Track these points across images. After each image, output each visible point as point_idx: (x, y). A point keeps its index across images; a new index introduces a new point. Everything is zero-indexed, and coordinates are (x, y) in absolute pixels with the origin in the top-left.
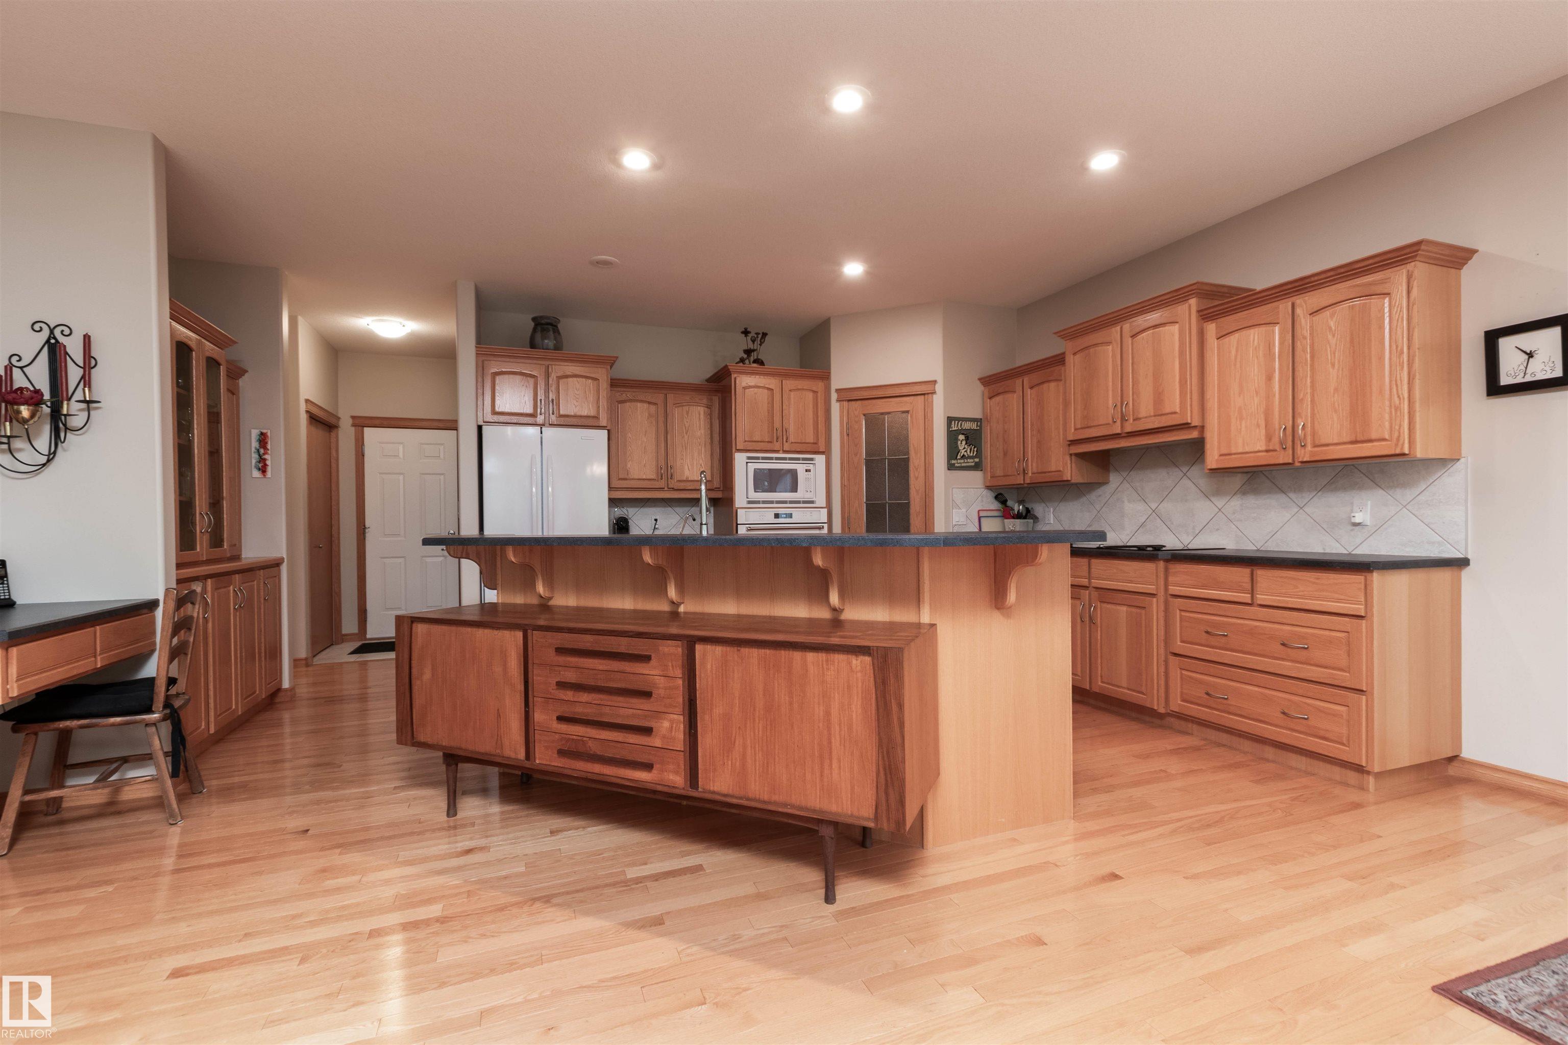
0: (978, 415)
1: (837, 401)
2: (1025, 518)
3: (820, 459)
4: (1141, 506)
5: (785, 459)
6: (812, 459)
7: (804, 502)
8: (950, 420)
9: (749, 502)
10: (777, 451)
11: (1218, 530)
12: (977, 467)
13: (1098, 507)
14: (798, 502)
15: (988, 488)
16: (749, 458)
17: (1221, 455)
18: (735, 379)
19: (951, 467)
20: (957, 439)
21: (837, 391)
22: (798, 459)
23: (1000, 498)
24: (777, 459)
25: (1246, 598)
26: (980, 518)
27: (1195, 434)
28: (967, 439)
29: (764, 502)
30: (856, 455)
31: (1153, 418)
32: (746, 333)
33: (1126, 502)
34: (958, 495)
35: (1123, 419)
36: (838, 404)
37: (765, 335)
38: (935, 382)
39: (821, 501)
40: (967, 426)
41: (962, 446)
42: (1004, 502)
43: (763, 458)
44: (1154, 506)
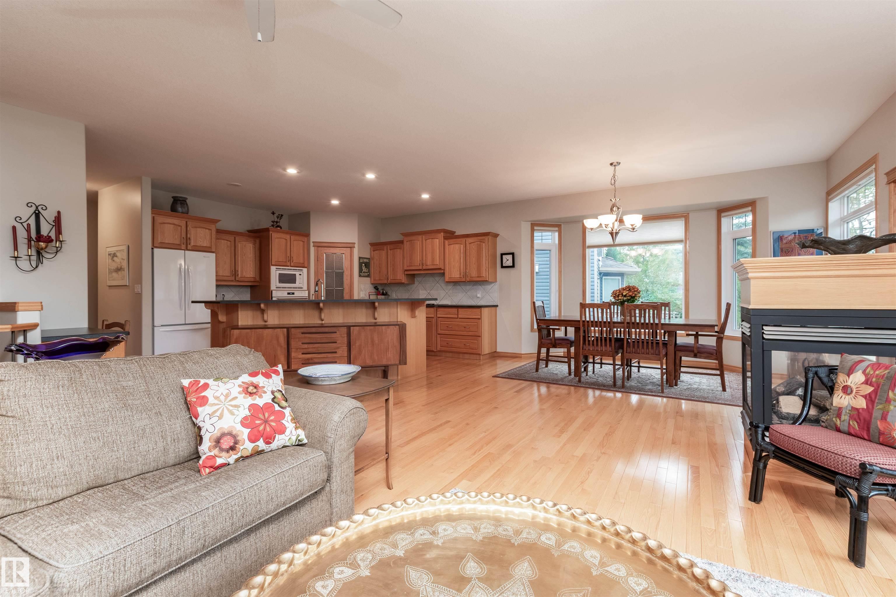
0: (368, 257)
1: (313, 246)
2: (385, 295)
3: (305, 270)
4: (425, 292)
5: (291, 269)
6: (302, 270)
7: (299, 288)
8: (360, 258)
9: (277, 288)
10: (288, 266)
12: (368, 276)
13: (411, 292)
14: (296, 288)
15: (372, 284)
16: (277, 268)
17: (449, 277)
18: (271, 234)
19: (360, 276)
20: (362, 266)
21: (313, 242)
22: (296, 270)
23: (376, 288)
24: (288, 269)
25: (456, 316)
26: (369, 295)
27: (442, 271)
28: (365, 265)
29: (283, 288)
30: (321, 269)
31: (431, 266)
32: (273, 213)
33: (420, 291)
34: (362, 286)
35: (423, 265)
36: (313, 248)
37: (282, 215)
38: (355, 243)
39: (305, 287)
40: (365, 260)
41: (364, 268)
42: (377, 289)
43: (283, 269)
44: (428, 292)
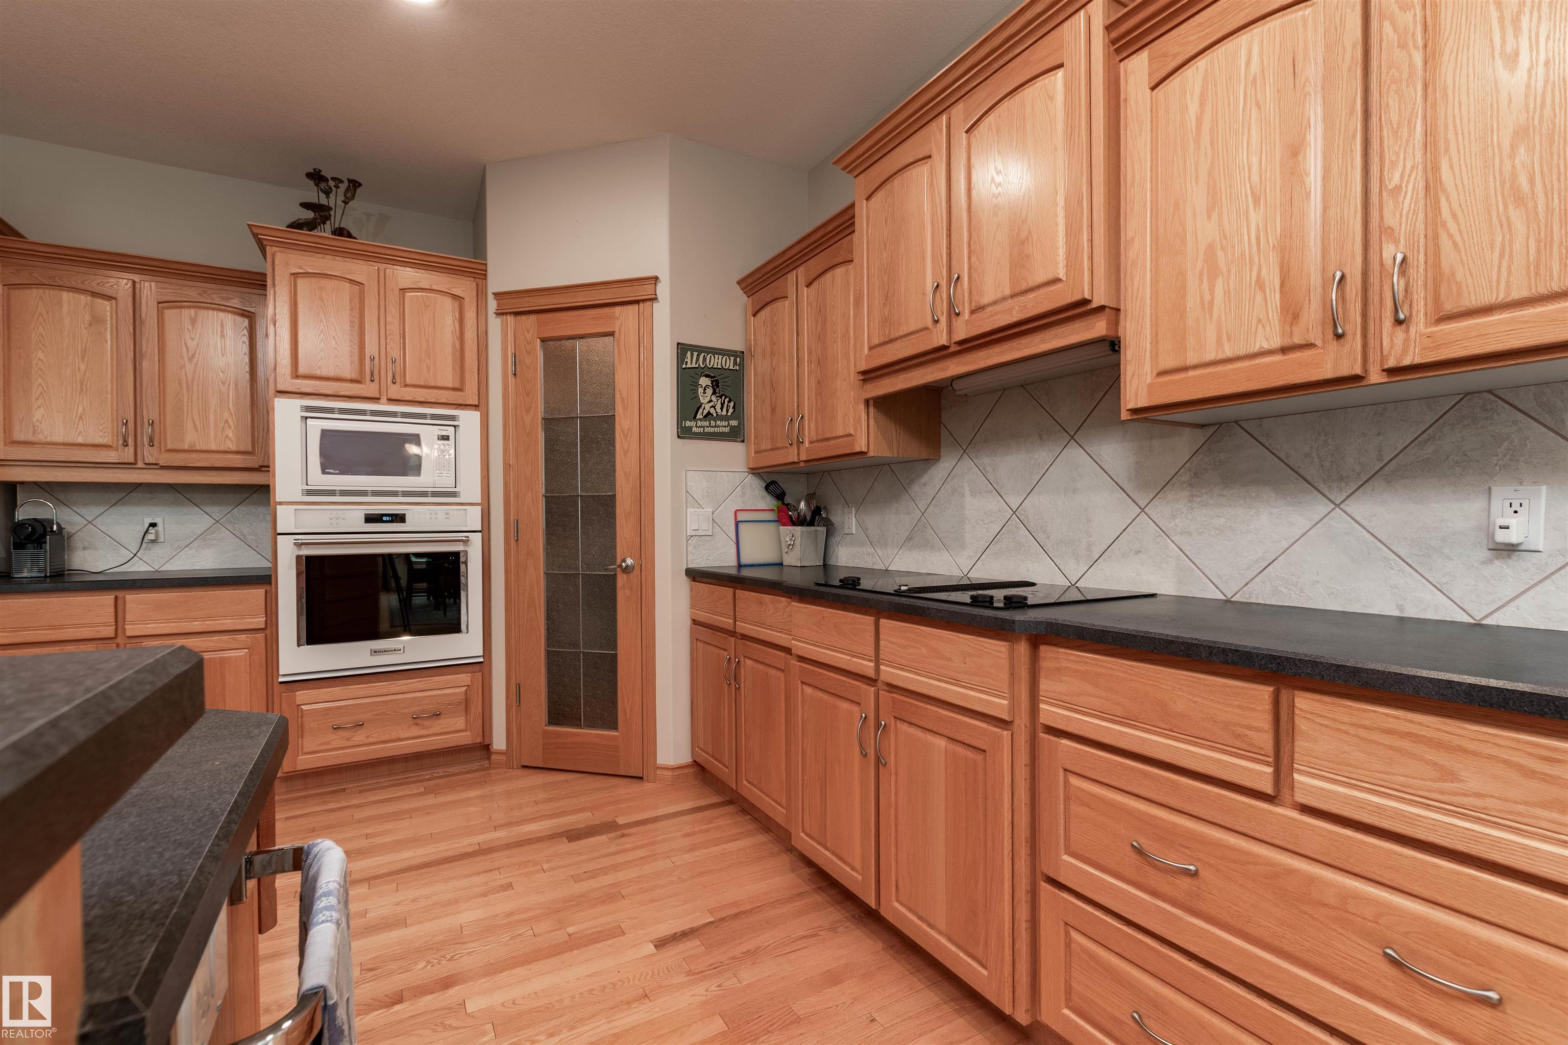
0: (737, 345)
1: (499, 314)
2: (811, 523)
3: (469, 420)
4: (992, 503)
5: (393, 414)
6: (453, 418)
7: (435, 494)
8: (682, 349)
9: (310, 493)
10: (375, 400)
11: (1138, 552)
12: (735, 435)
13: (922, 505)
14: (424, 494)
15: (755, 471)
16: (308, 409)
17: (1160, 374)
18: (273, 256)
19: (684, 433)
20: (696, 385)
21: (497, 295)
22: (423, 416)
23: (773, 488)
24: (374, 413)
25: (1257, 773)
26: (737, 523)
27: (1098, 328)
28: (715, 384)
29: (344, 493)
30: (528, 411)
31: (1010, 301)
32: (316, 177)
33: (968, 498)
34: (697, 483)
35: (953, 314)
36: (498, 321)
37: (354, 185)
38: (656, 279)
39: (471, 489)
40: (716, 362)
41: (706, 397)
42: (780, 496)
43: (342, 411)
44: (1014, 502)
